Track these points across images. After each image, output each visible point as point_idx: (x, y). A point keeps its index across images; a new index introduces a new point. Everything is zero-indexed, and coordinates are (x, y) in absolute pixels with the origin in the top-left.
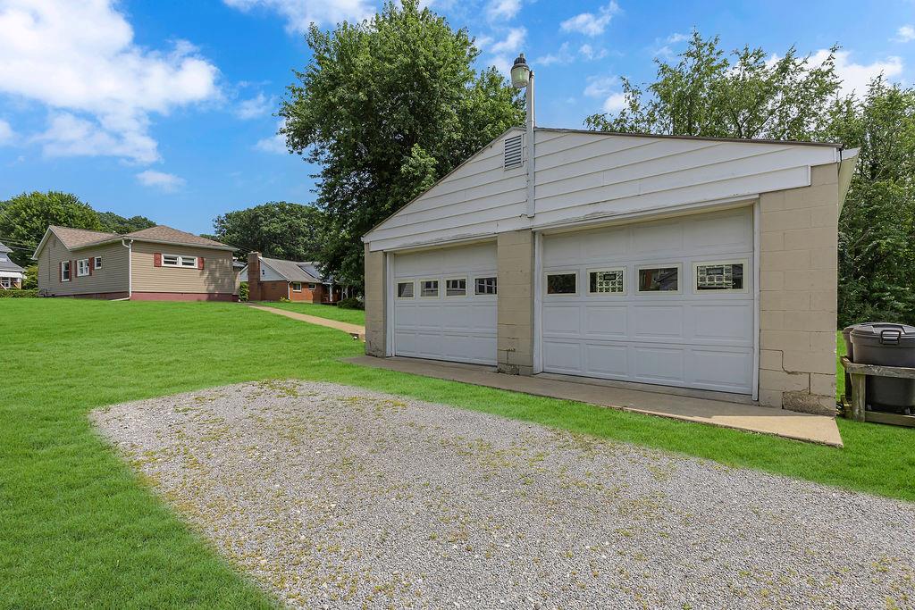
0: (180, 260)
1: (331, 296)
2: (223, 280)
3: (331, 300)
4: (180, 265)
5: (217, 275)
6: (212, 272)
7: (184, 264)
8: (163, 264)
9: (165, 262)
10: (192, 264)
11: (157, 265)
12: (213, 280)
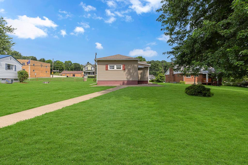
0: (115, 67)
1: (207, 79)
2: (134, 74)
3: (207, 81)
4: (115, 69)
5: (131, 71)
6: (129, 70)
7: (117, 68)
8: (109, 69)
9: (110, 68)
10: (120, 68)
11: (107, 69)
12: (129, 73)
